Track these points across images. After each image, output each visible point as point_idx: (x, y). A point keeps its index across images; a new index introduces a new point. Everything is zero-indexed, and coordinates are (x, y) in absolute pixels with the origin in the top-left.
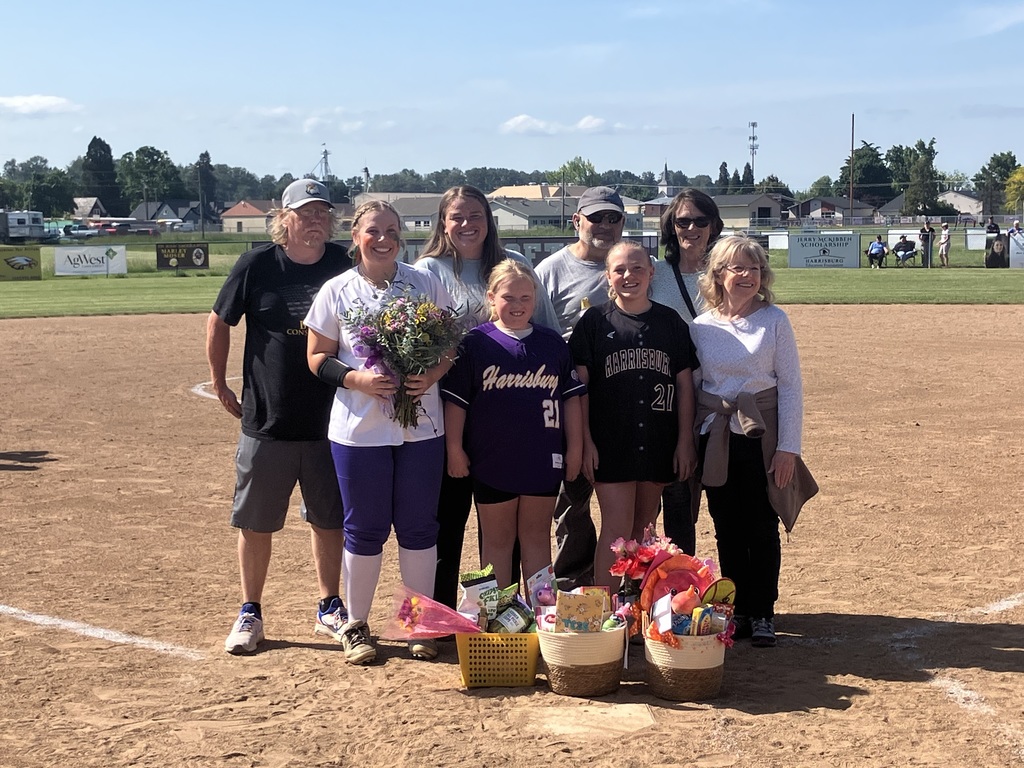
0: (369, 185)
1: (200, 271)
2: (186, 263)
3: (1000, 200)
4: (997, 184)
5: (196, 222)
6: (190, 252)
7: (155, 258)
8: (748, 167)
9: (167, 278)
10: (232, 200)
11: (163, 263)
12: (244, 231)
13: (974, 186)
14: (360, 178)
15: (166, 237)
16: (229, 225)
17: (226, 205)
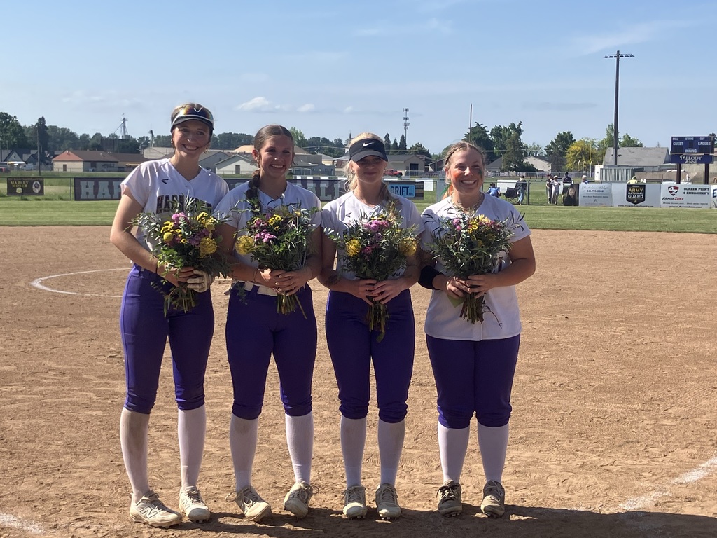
0: (154, 142)
1: (38, 197)
2: (28, 191)
3: (563, 162)
4: (561, 152)
5: (34, 164)
6: (30, 183)
7: (6, 187)
8: (403, 137)
9: (14, 202)
10: (60, 150)
11: (11, 191)
12: (68, 170)
13: (546, 153)
14: (147, 137)
15: (14, 173)
16: (58, 166)
17: (56, 153)
